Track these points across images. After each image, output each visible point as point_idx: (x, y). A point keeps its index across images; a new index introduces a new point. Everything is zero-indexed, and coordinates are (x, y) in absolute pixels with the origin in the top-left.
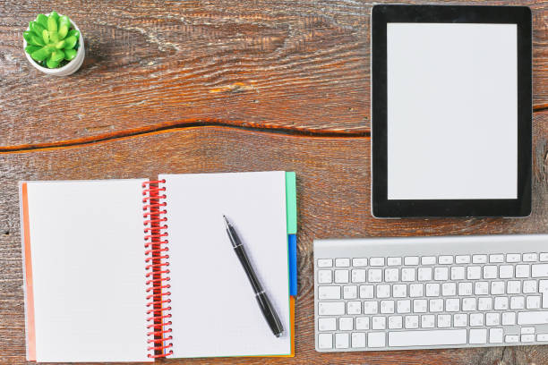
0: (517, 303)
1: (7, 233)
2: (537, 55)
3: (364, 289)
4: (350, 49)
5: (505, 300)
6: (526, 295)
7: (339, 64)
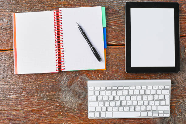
0: (157, 103)
1: (3, 78)
2: (181, 18)
3: (105, 97)
4: (118, 17)
5: (153, 102)
6: (160, 100)
7: (114, 22)
